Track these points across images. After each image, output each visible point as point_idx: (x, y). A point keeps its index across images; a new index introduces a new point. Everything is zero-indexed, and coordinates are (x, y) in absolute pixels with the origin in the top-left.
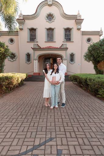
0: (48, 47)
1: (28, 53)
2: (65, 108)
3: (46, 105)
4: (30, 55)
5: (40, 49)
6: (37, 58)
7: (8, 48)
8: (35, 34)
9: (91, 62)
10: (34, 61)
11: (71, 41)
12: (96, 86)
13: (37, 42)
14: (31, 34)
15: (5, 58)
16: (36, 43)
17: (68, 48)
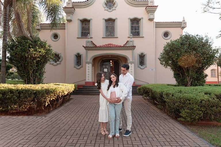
0: (107, 45)
1: (78, 54)
2: (130, 138)
3: (103, 133)
4: (81, 55)
5: (95, 48)
6: (91, 61)
7: (51, 48)
8: (89, 27)
9: (169, 67)
10: (87, 64)
11: (140, 36)
12: (176, 104)
13: (92, 38)
14: (83, 27)
15: (47, 63)
16: (89, 40)
17: (135, 47)
